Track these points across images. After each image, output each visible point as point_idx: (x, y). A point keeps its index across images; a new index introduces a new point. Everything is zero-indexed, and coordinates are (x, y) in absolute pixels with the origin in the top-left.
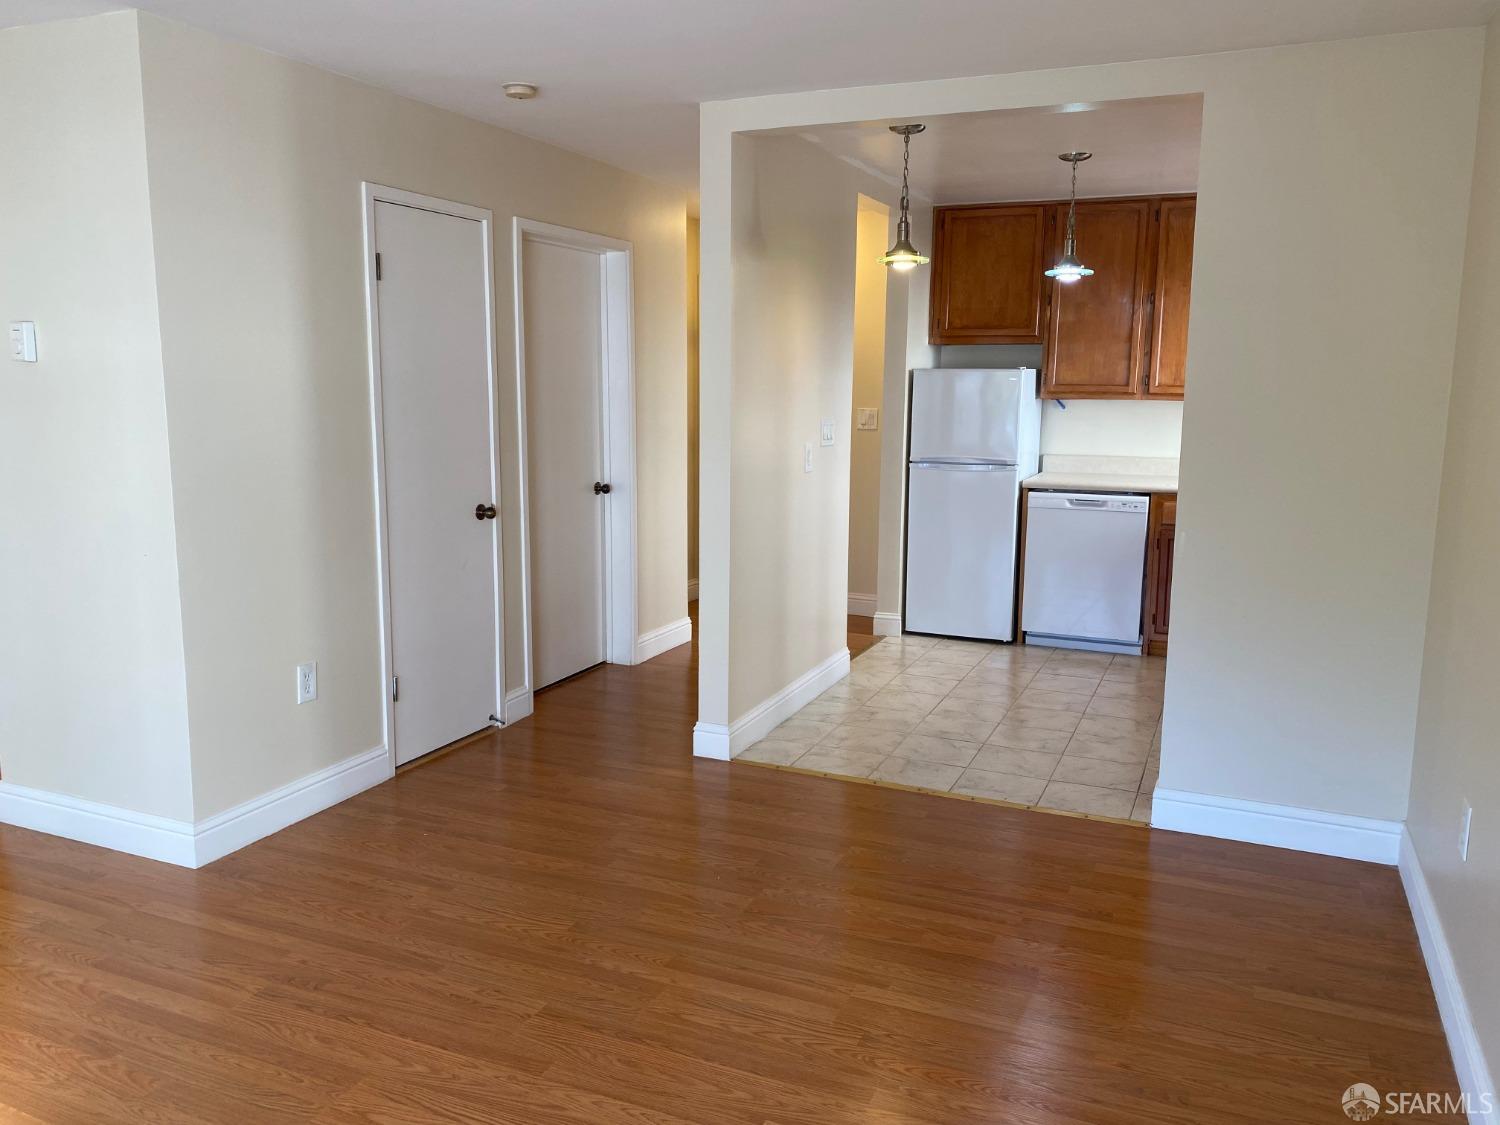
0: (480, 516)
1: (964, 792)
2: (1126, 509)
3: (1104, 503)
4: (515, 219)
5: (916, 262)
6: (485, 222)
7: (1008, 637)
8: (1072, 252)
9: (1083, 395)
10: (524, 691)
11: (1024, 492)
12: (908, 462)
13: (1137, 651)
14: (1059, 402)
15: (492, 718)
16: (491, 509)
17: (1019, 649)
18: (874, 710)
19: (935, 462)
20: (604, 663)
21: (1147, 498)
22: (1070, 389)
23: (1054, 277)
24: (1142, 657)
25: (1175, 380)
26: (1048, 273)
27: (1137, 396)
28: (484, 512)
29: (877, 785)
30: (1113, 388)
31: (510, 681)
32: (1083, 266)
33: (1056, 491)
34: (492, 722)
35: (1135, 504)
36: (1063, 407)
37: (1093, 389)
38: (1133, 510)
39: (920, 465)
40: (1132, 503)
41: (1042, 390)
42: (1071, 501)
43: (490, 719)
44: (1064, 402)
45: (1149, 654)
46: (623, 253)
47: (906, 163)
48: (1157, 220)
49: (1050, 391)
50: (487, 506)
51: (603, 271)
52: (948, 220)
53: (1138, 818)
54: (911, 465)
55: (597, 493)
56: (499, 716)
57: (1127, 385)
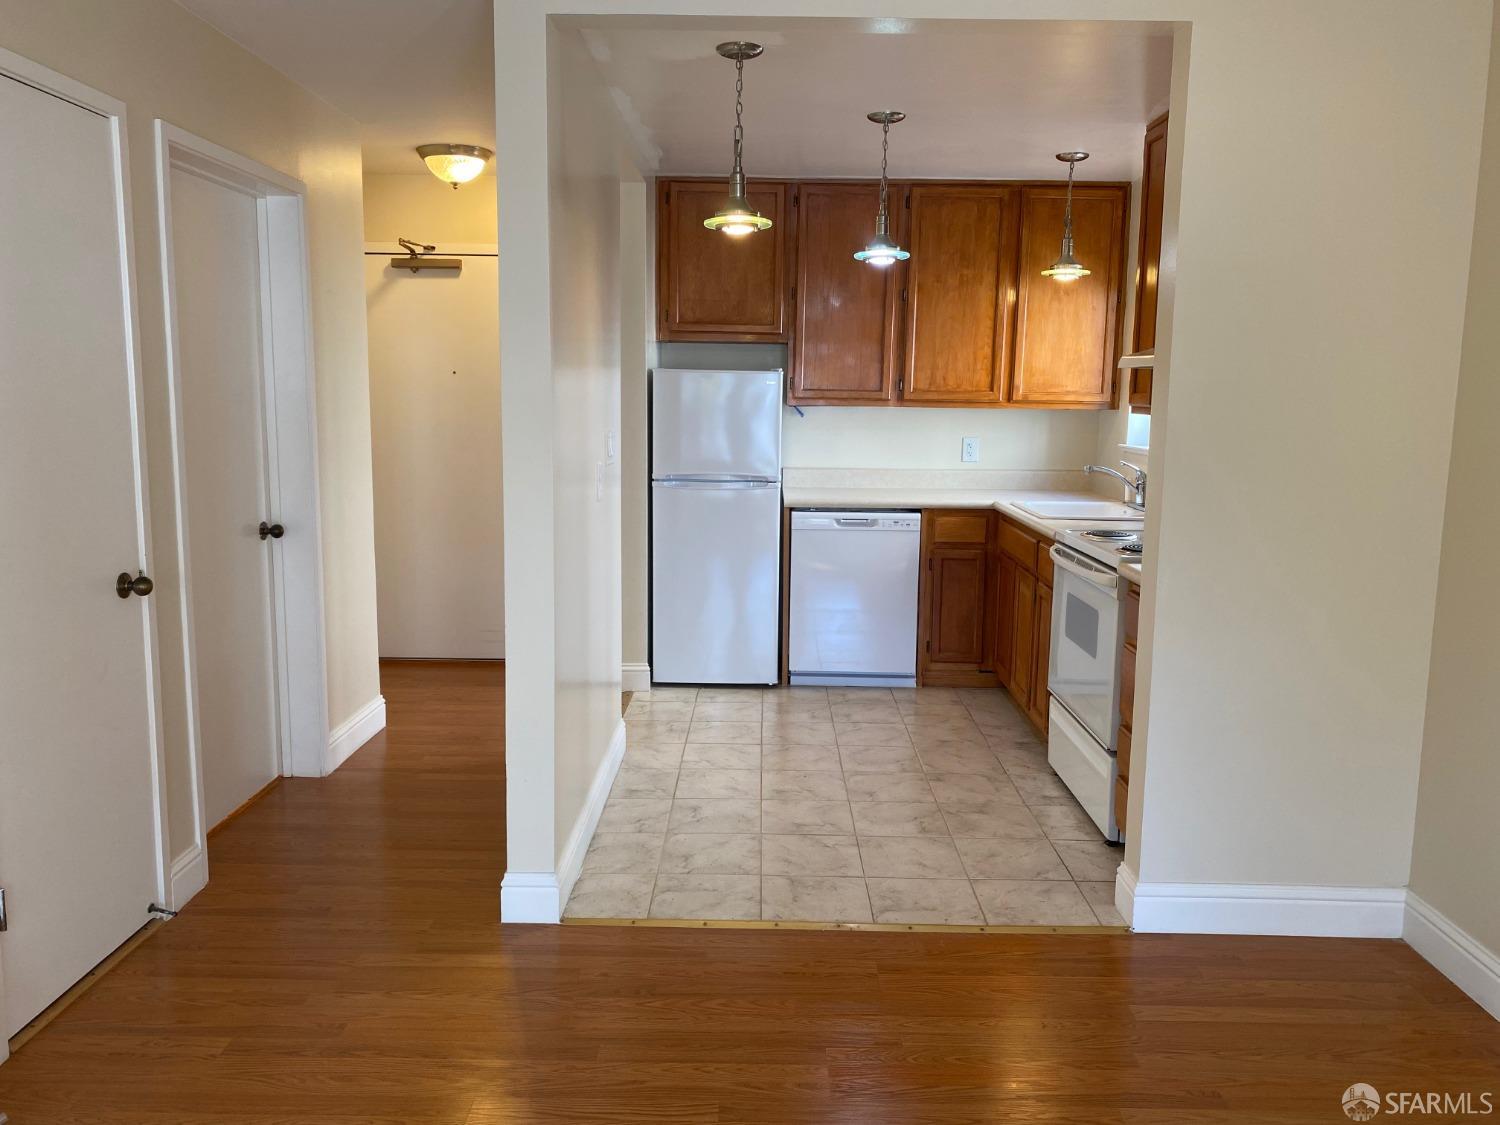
0: (123, 593)
1: (891, 917)
2: (898, 527)
3: (874, 522)
4: (158, 123)
5: (756, 225)
6: (114, 121)
7: (773, 679)
8: (886, 232)
9: (835, 402)
10: (197, 852)
11: (786, 513)
12: (651, 480)
13: (912, 683)
14: (798, 410)
15: (152, 908)
16: (143, 580)
17: (784, 692)
18: (694, 803)
19: (684, 479)
20: (281, 778)
21: (919, 515)
22: (820, 394)
23: (865, 260)
24: (917, 689)
25: (930, 384)
26: (859, 256)
27: (891, 402)
28: (130, 586)
29: (782, 926)
30: (866, 395)
31: (177, 842)
32: (898, 248)
33: (818, 510)
34: (154, 915)
35: (907, 522)
36: (802, 415)
37: (845, 395)
38: (905, 528)
39: (665, 483)
40: (904, 520)
41: (790, 395)
42: (838, 521)
43: (150, 911)
44: (802, 409)
45: (924, 685)
46: (289, 198)
47: (739, 95)
48: (908, 207)
49: (794, 398)
50: (134, 576)
51: (261, 222)
52: (674, 195)
53: (1103, 919)
54: (654, 483)
55: (263, 538)
56: (161, 902)
57: (881, 390)
